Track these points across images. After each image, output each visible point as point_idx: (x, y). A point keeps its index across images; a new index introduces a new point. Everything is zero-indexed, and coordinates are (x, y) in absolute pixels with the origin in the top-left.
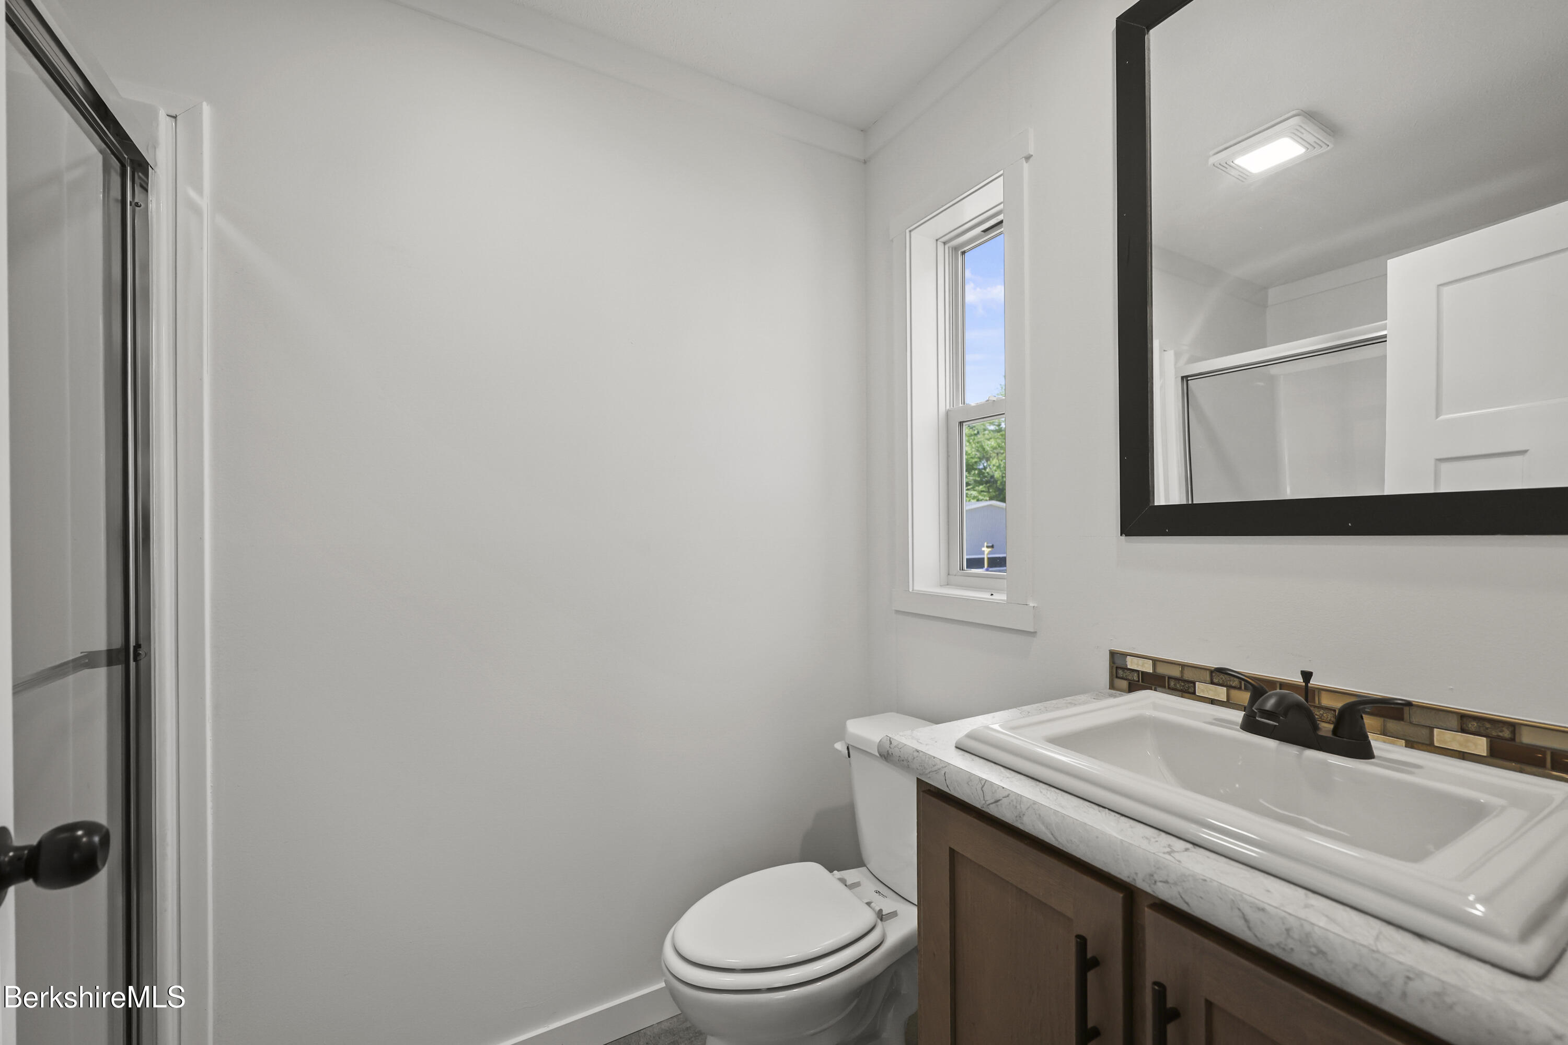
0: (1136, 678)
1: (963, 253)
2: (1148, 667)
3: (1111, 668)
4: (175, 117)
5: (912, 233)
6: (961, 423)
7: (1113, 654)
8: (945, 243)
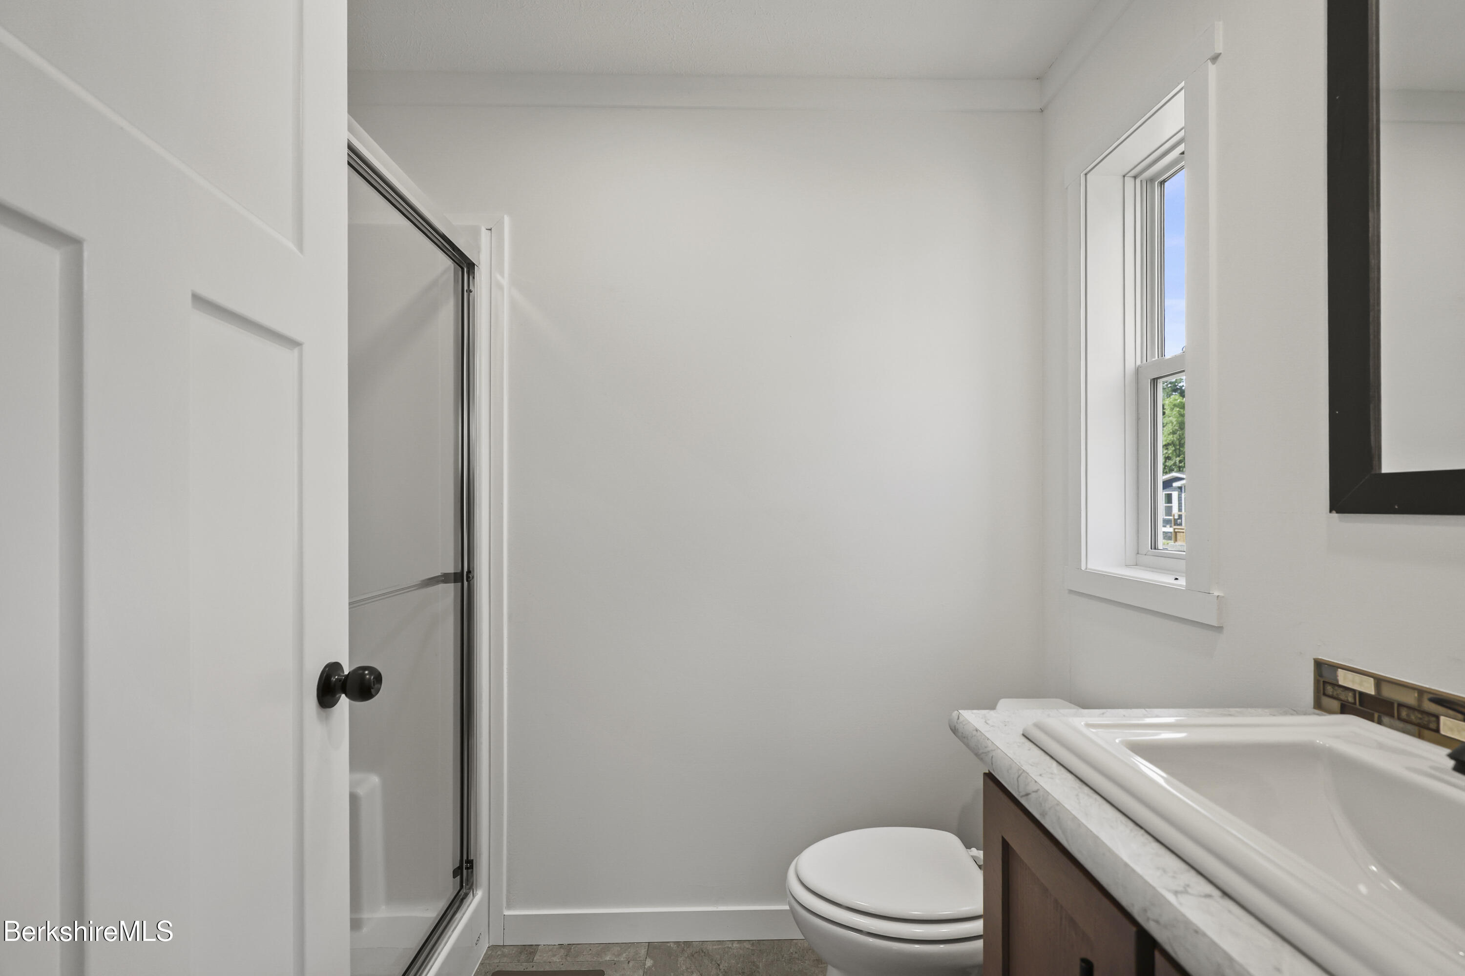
0: (1351, 699)
1: (1162, 183)
2: (1368, 687)
3: (1317, 682)
4: (490, 230)
5: (1088, 176)
6: (1154, 381)
7: (1319, 665)
8: (1135, 177)
